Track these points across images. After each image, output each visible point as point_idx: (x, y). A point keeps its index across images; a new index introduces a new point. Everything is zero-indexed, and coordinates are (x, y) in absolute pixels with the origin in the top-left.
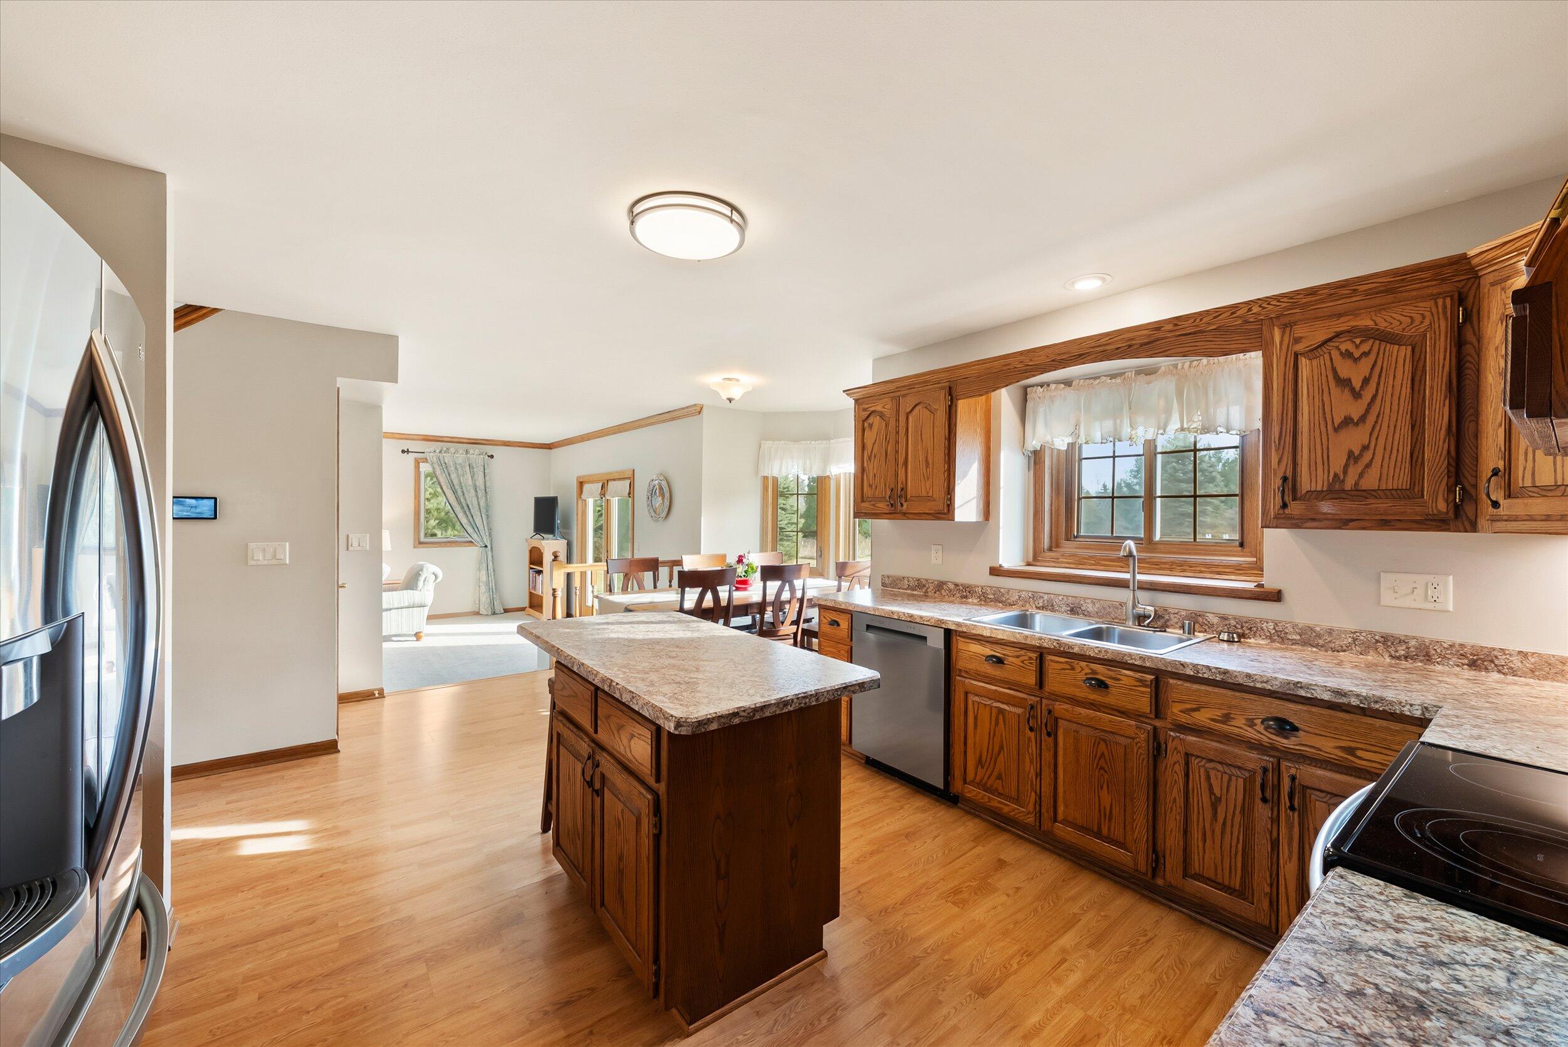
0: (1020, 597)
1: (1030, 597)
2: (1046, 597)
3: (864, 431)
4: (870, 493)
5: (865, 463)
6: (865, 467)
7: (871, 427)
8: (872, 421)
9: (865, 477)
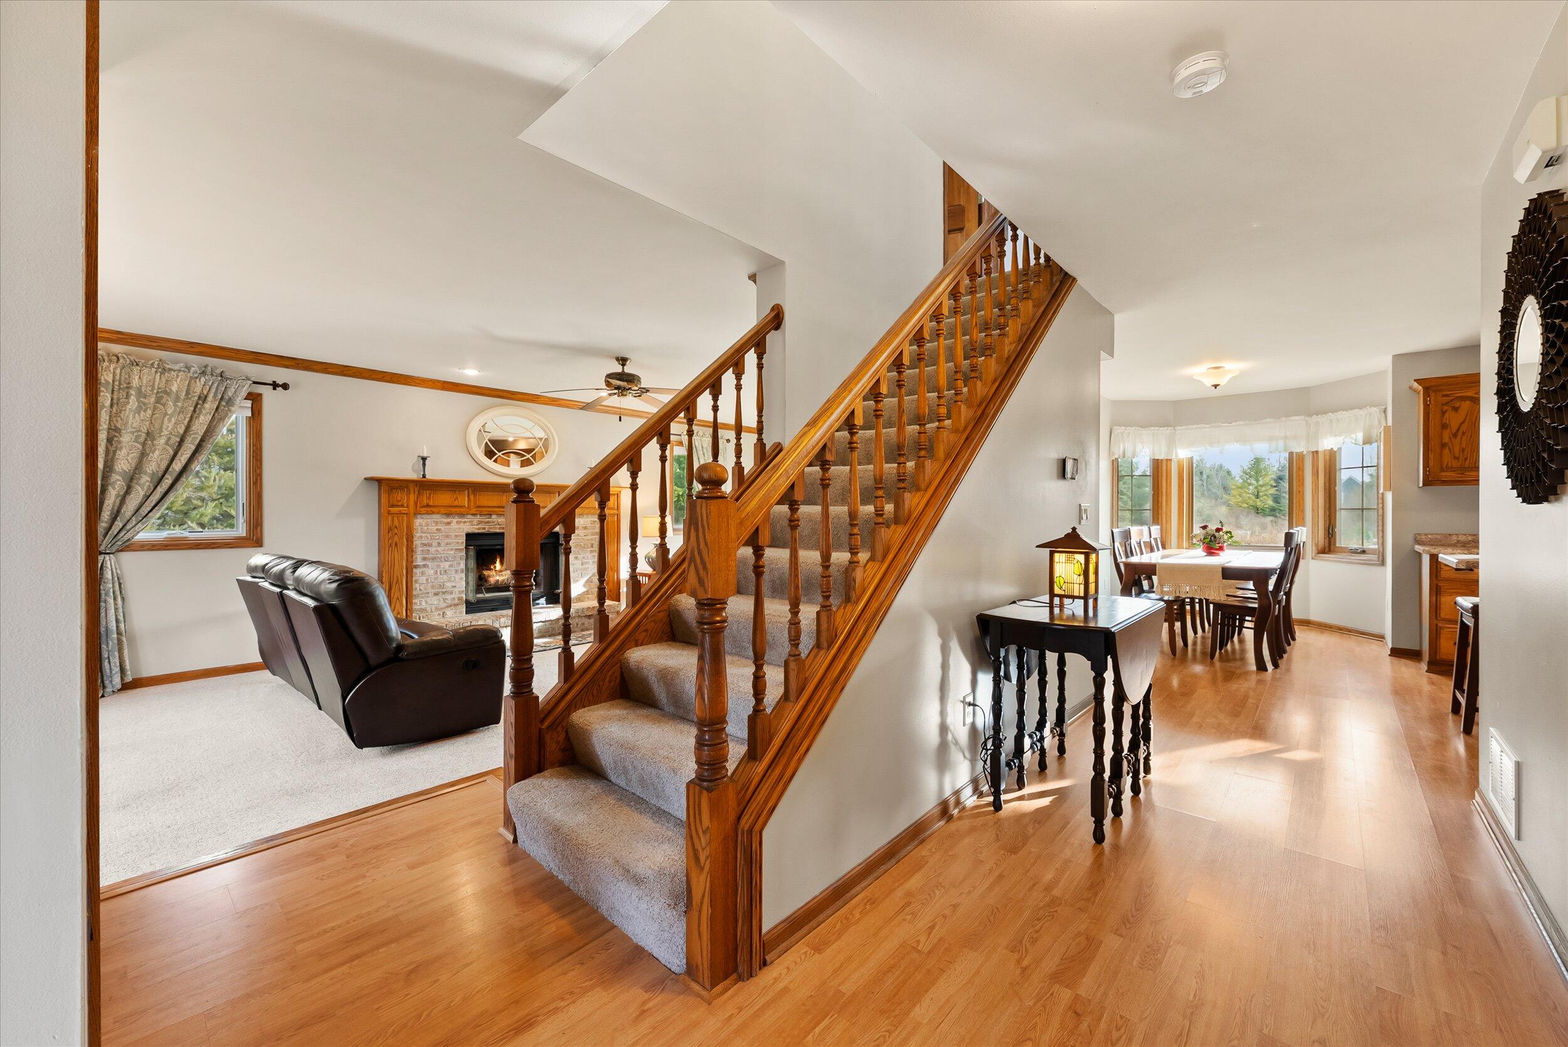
3: (1443, 413)
4: (1455, 464)
5: (1446, 439)
6: (1445, 443)
7: (1456, 409)
8: (1457, 404)
9: (1446, 451)
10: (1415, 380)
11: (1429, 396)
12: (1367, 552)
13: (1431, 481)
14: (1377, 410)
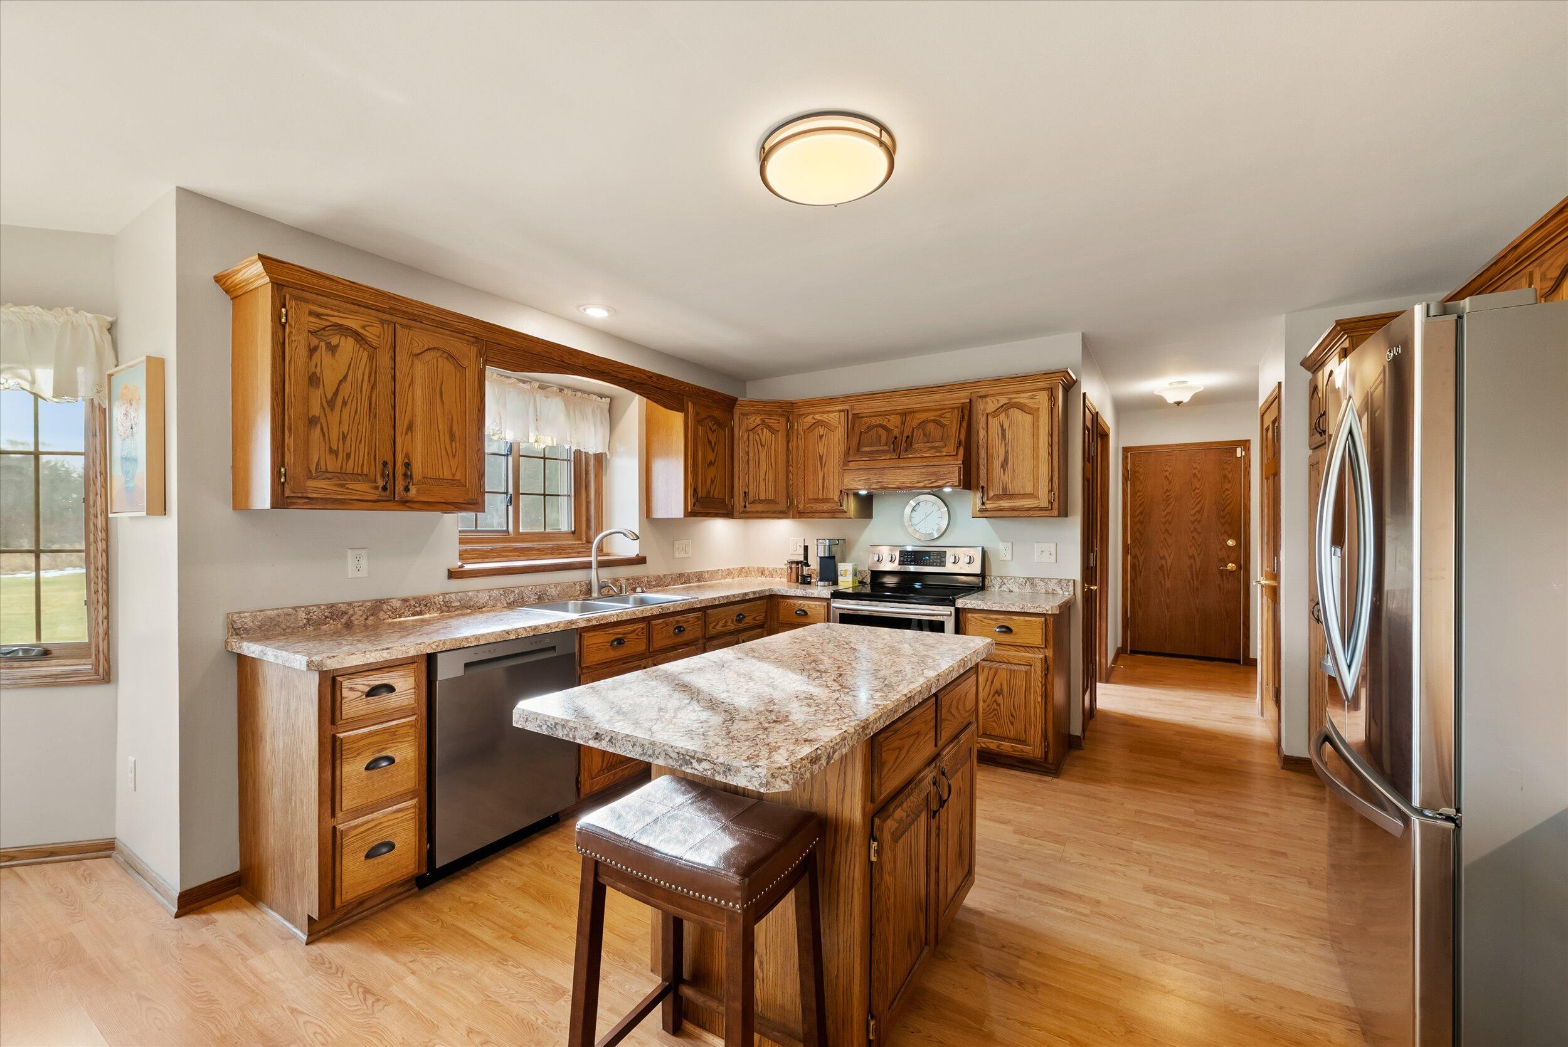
0: (490, 596)
1: (501, 595)
2: (517, 591)
3: (312, 350)
4: (332, 464)
5: (316, 411)
6: (314, 417)
7: (333, 349)
8: (334, 341)
9: (316, 434)
10: (262, 257)
11: (284, 306)
12: (55, 653)
13: (288, 497)
14: (95, 324)
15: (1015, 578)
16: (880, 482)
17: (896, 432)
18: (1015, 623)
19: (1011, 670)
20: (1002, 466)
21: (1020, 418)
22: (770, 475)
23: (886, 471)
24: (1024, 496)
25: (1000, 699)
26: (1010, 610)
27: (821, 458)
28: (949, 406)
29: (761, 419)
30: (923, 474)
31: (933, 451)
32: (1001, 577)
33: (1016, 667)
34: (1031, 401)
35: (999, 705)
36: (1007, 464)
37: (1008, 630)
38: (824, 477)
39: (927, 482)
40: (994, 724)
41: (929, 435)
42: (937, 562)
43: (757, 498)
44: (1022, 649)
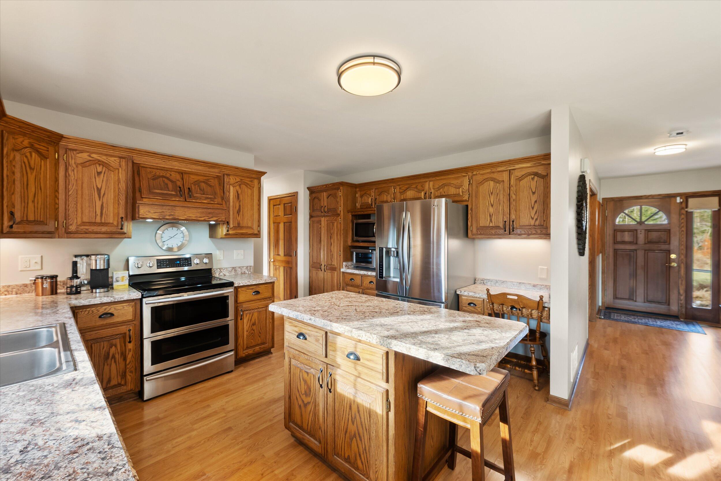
15: (227, 268)
16: (172, 215)
17: (179, 184)
18: (260, 289)
19: (259, 311)
20: (238, 212)
21: (246, 189)
22: (40, 198)
23: (177, 208)
24: (248, 227)
25: (254, 327)
26: (260, 283)
27: (99, 190)
28: (212, 176)
29: (30, 142)
30: (203, 213)
31: (209, 200)
32: (220, 269)
33: (261, 310)
34: (251, 183)
35: (254, 330)
36: (240, 211)
37: (258, 293)
38: (102, 206)
39: (207, 218)
40: (252, 340)
41: (204, 190)
42: (185, 264)
43: (25, 219)
44: (263, 300)
